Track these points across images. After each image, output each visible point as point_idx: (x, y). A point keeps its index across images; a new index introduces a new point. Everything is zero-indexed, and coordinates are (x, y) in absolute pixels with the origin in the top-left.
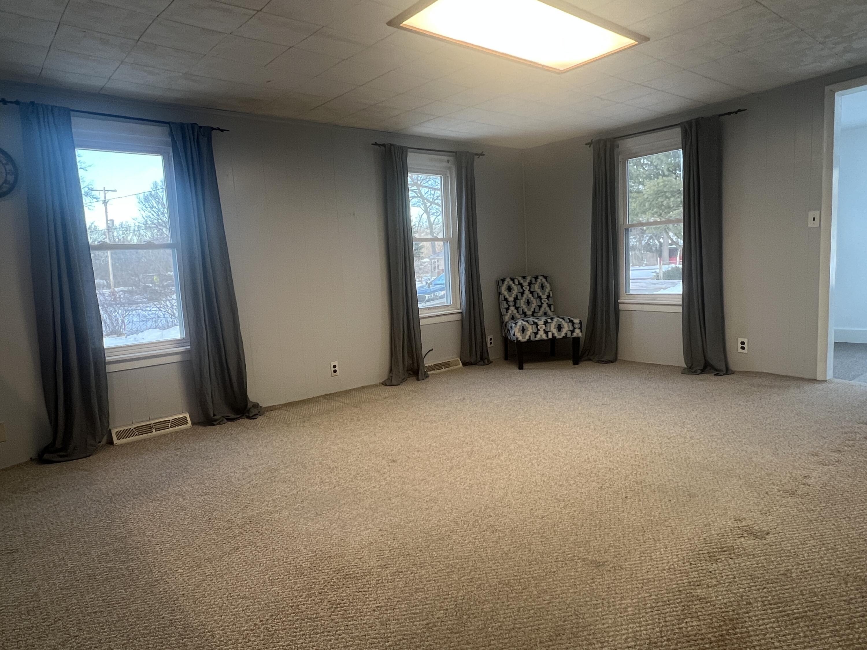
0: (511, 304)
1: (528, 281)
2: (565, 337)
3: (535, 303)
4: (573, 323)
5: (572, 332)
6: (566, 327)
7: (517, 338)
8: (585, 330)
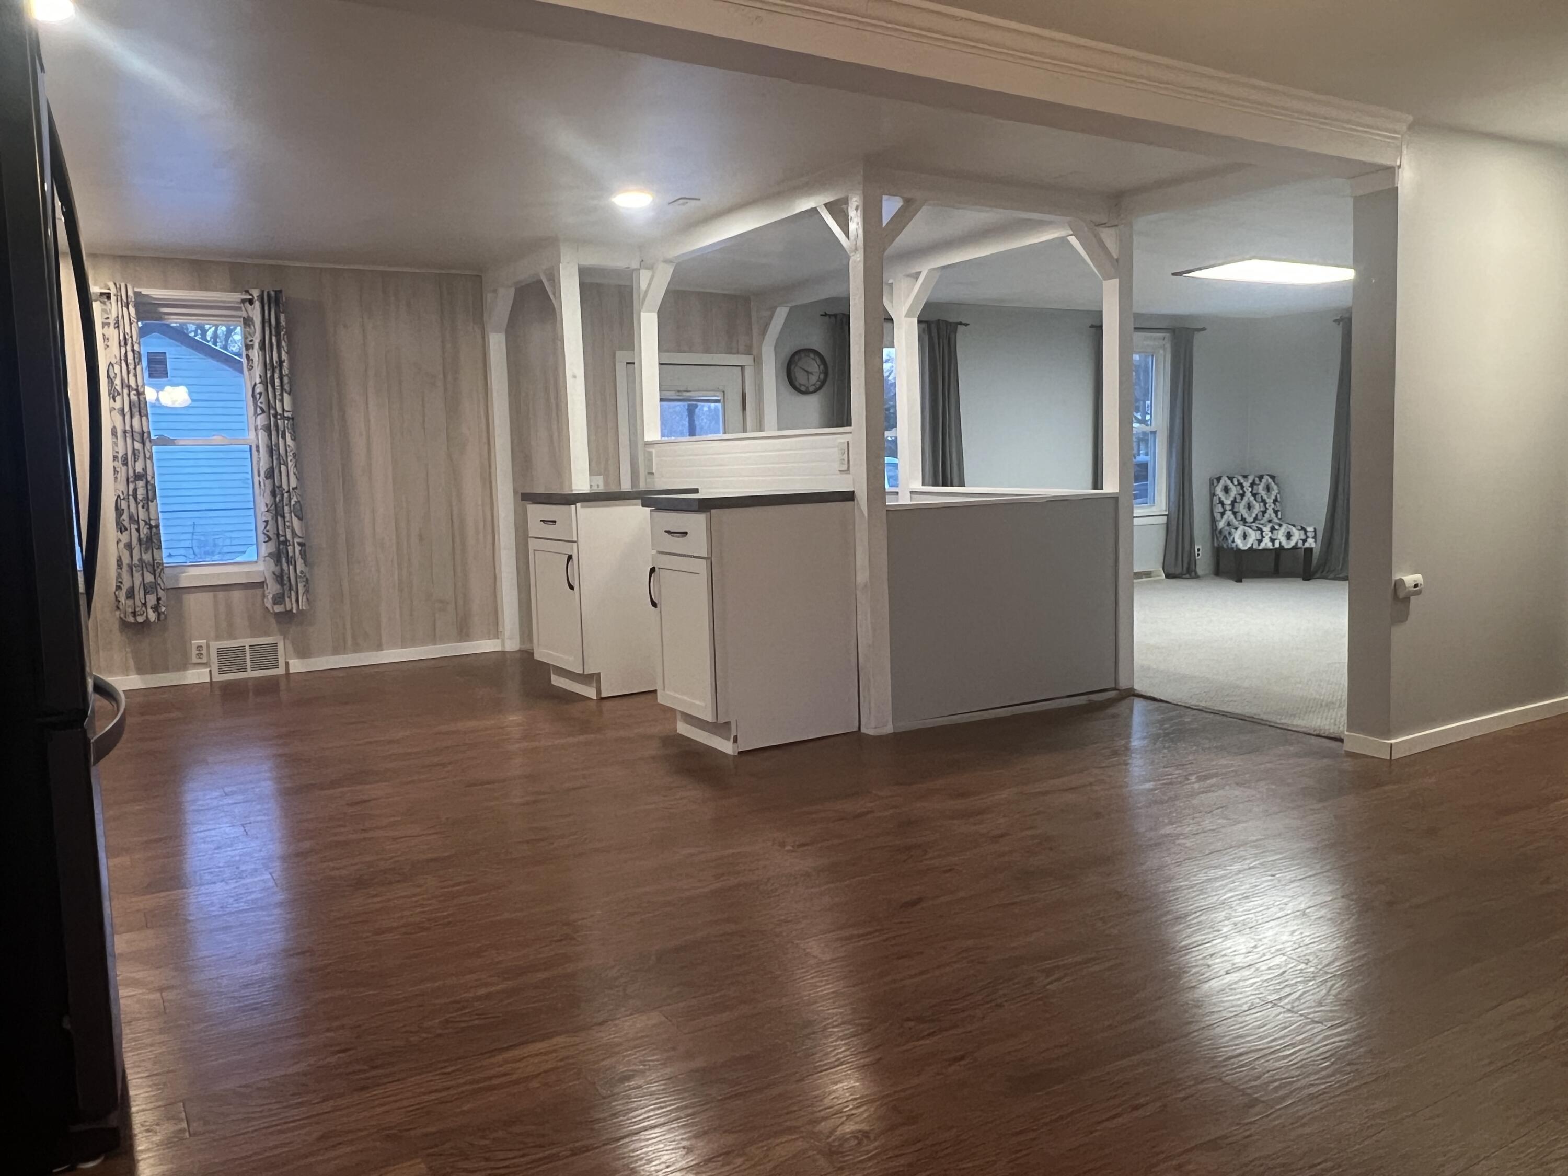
0: (1228, 508)
1: (1250, 481)
2: (1295, 548)
3: (1257, 507)
4: (1306, 532)
5: (1304, 541)
6: (1297, 535)
7: (1236, 545)
8: (1321, 538)
